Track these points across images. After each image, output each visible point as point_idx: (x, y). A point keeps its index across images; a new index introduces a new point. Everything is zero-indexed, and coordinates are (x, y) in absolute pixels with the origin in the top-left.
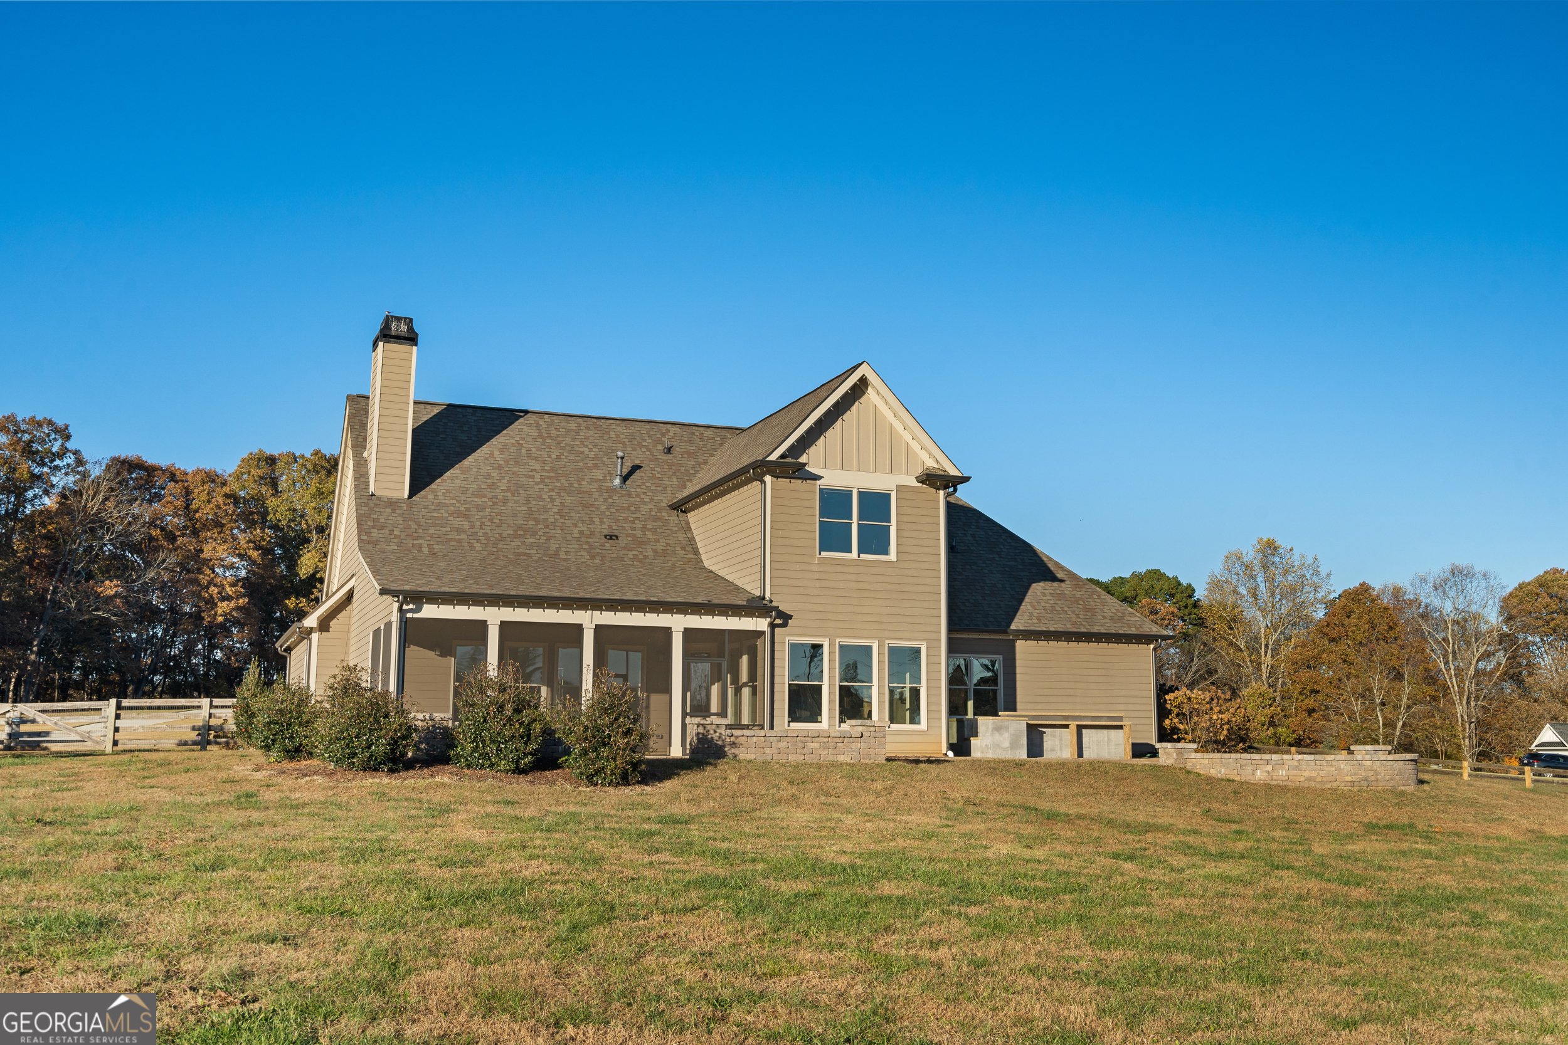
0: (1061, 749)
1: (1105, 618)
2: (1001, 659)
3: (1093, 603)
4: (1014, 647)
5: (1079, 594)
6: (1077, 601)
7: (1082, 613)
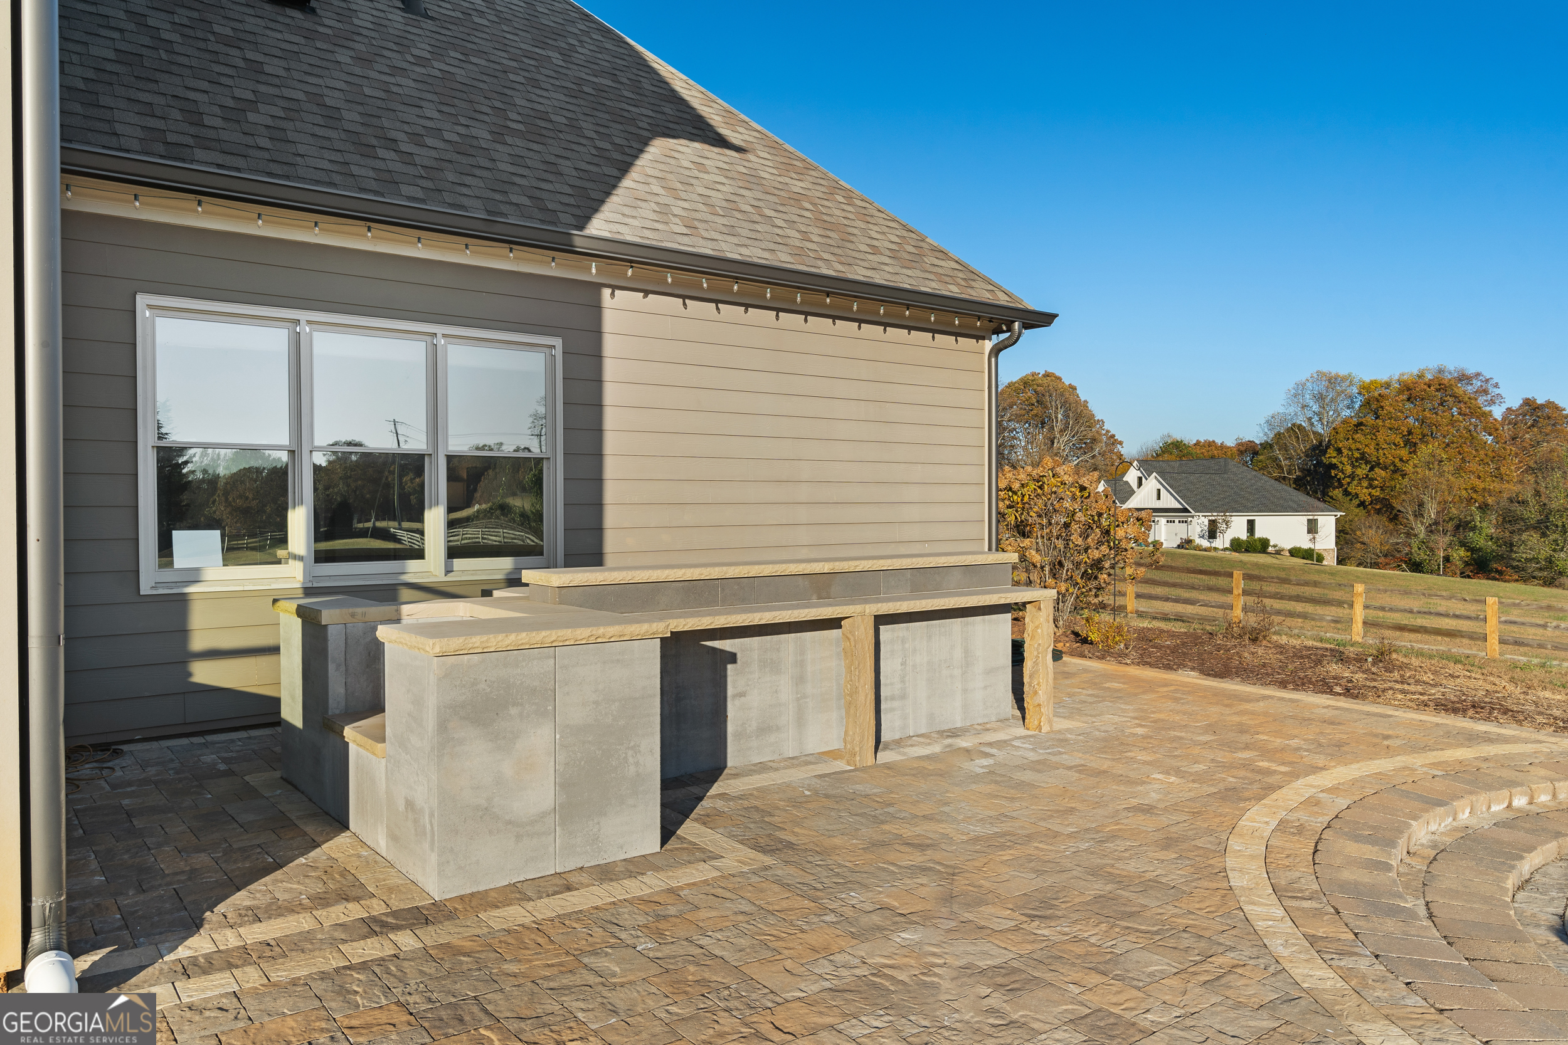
0: (800, 721)
1: (875, 250)
2: (558, 352)
3: (838, 213)
4: (597, 308)
5: (797, 186)
6: (797, 199)
7: (816, 231)
